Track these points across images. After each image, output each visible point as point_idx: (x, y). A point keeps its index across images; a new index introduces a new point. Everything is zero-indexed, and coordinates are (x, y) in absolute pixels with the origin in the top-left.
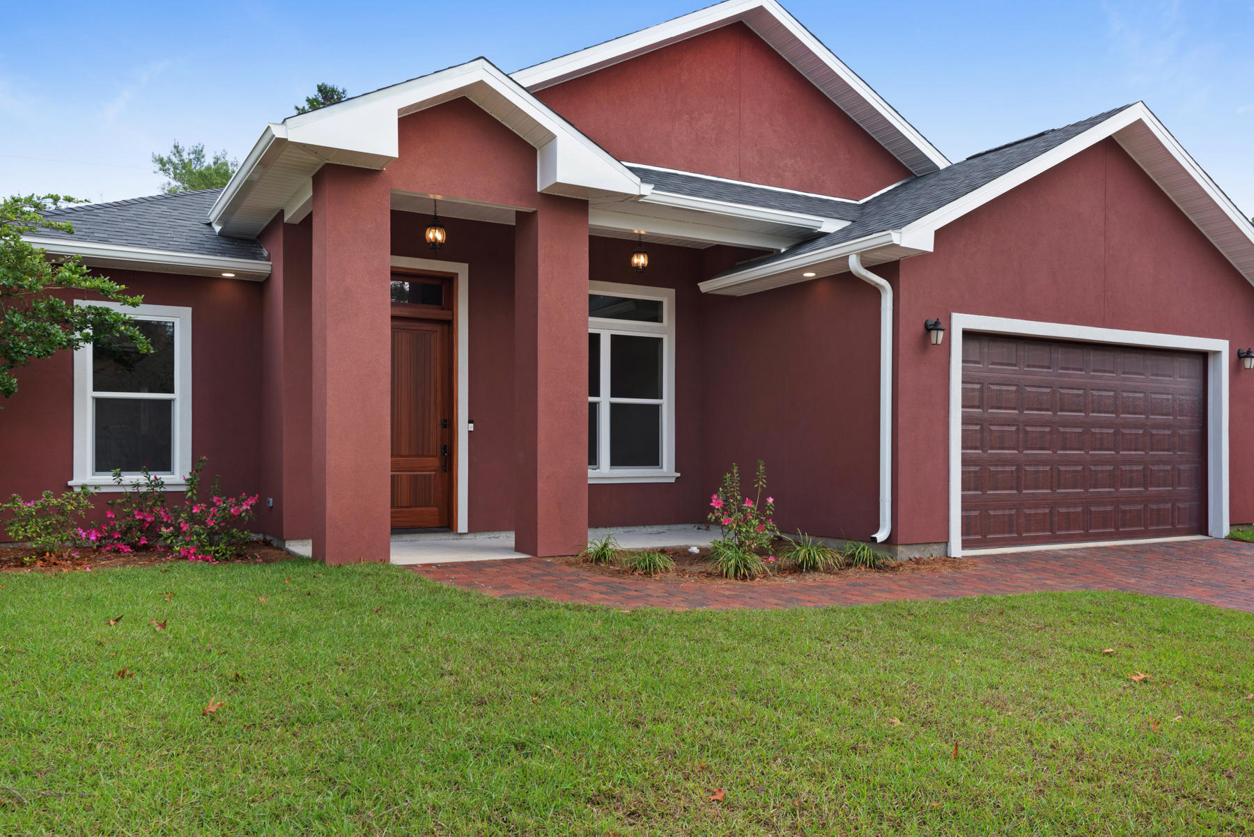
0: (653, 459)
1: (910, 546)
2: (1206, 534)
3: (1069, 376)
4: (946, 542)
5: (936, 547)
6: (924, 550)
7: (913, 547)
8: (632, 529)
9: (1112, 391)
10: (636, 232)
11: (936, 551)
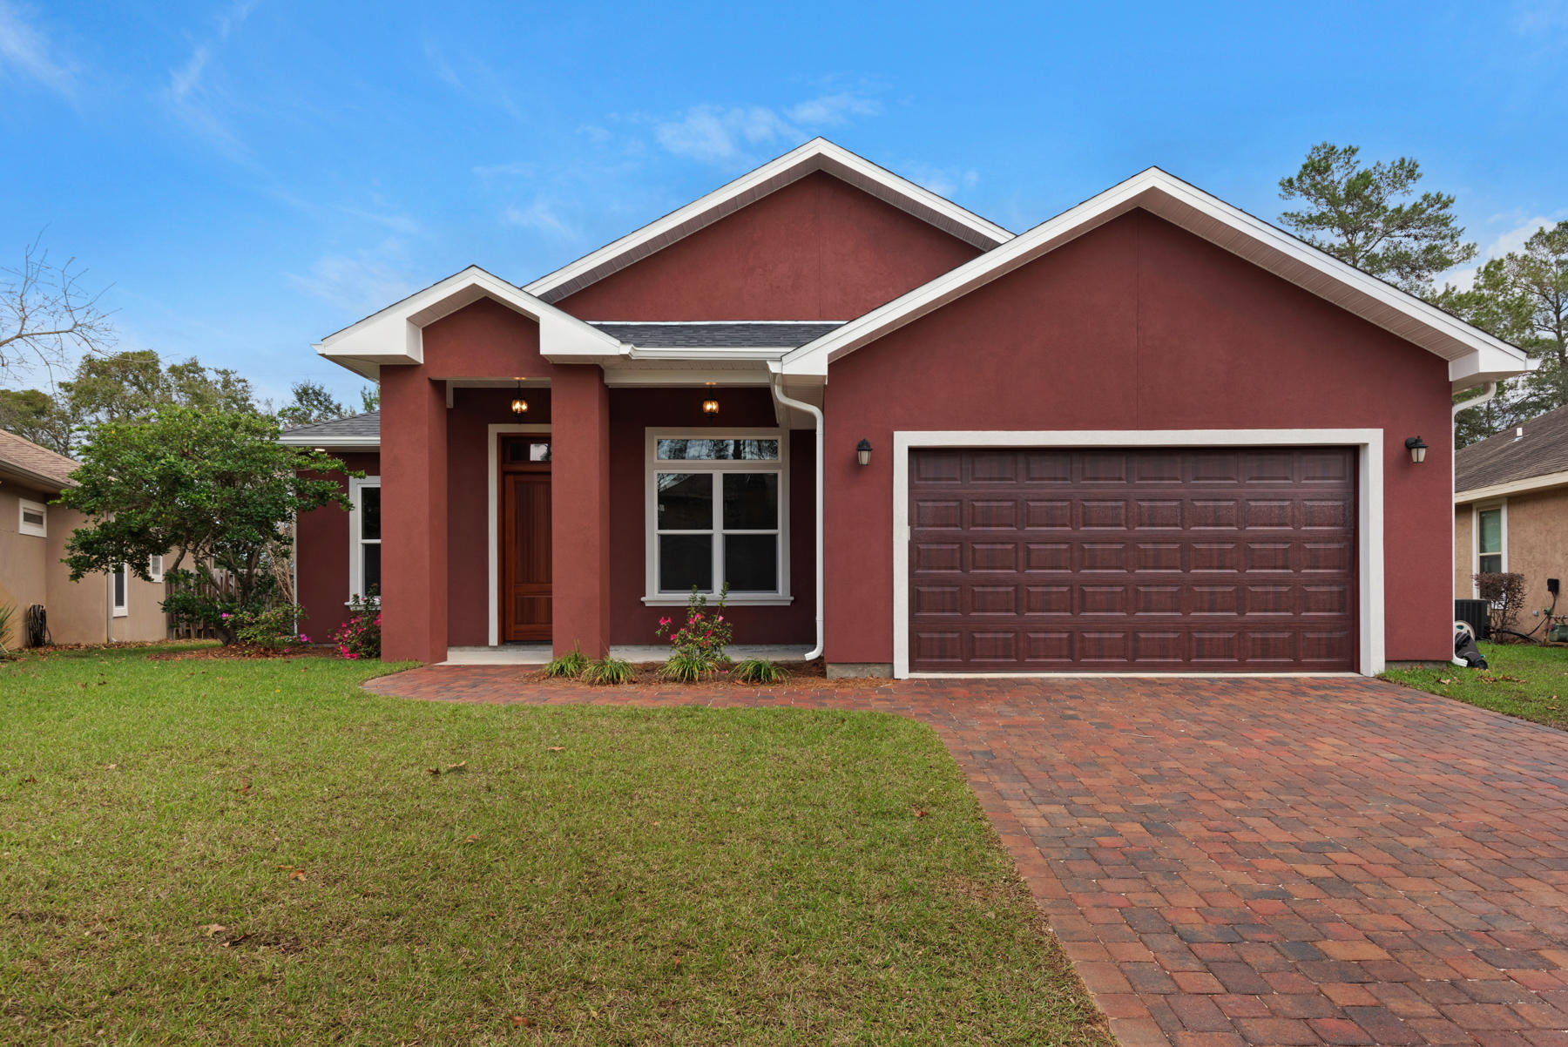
0: (771, 585)
1: (844, 666)
2: (1358, 672)
3: (1099, 486)
4: (889, 662)
5: (878, 667)
6: (863, 670)
7: (847, 666)
8: (747, 647)
9: (1176, 500)
10: (708, 384)
11: (878, 671)
